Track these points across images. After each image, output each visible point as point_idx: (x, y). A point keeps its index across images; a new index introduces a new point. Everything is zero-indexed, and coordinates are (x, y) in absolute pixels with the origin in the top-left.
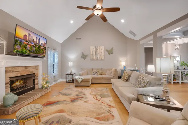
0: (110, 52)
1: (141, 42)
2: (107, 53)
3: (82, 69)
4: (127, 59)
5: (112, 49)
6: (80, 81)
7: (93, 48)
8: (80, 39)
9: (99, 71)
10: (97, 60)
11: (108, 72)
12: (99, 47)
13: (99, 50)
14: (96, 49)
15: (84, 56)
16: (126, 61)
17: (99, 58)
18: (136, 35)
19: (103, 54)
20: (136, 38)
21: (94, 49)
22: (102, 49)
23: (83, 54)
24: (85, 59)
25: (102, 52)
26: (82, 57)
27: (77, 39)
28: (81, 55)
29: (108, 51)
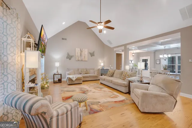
0: (92, 54)
1: (115, 49)
2: (90, 55)
3: (68, 70)
4: (104, 61)
5: (94, 52)
6: (74, 79)
7: (78, 50)
8: (66, 39)
9: (85, 71)
10: (82, 61)
11: (92, 71)
12: (83, 49)
13: (83, 52)
14: (81, 51)
15: (69, 57)
16: (104, 63)
17: (83, 59)
18: (112, 44)
19: (87, 56)
20: (112, 46)
21: (80, 51)
22: (86, 52)
23: (68, 54)
24: (70, 59)
25: (86, 54)
26: (67, 58)
27: (63, 39)
28: (66, 56)
29: (90, 54)
